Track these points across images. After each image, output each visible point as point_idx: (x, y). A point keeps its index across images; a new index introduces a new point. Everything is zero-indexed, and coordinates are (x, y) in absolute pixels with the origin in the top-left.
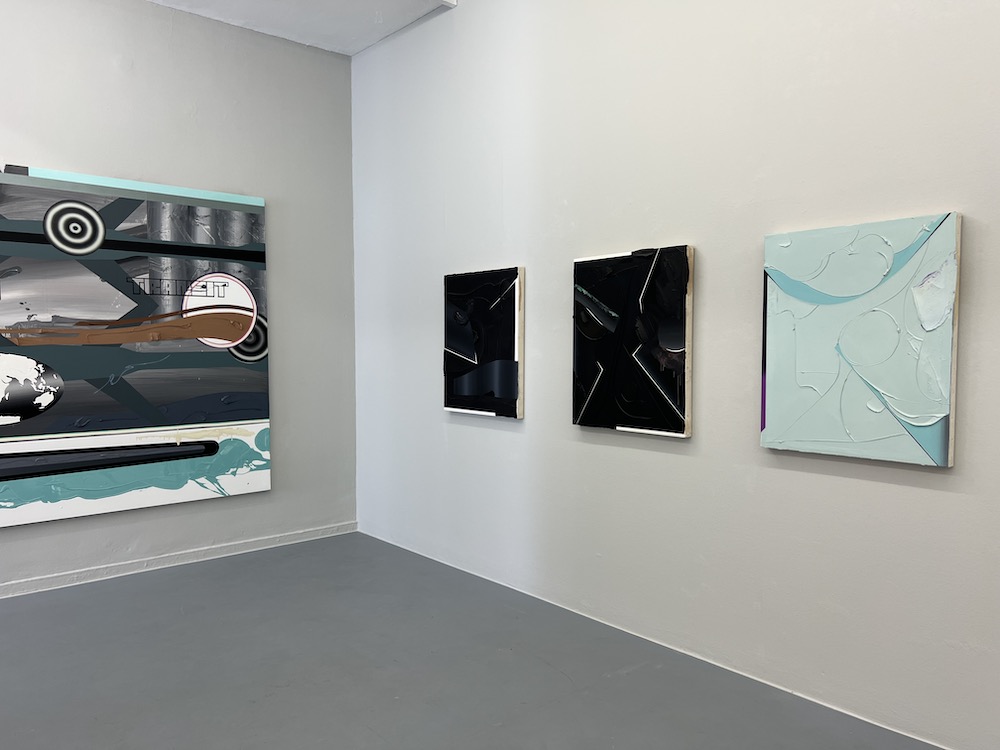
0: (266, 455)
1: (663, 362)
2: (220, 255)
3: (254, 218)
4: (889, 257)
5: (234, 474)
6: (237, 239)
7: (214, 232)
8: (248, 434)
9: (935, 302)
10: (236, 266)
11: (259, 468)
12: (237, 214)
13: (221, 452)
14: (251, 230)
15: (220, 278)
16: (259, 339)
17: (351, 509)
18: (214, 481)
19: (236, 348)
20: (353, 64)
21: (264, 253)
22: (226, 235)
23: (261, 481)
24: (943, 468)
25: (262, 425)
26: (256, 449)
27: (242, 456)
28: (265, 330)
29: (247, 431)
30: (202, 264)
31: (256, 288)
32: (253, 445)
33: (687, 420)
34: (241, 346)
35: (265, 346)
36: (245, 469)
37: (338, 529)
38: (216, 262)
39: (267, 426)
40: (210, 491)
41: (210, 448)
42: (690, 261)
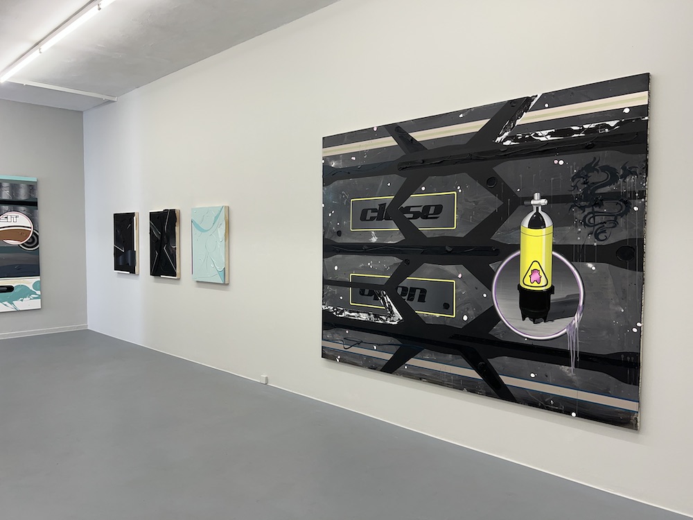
0: (39, 293)
1: (171, 251)
2: (14, 204)
3: (32, 187)
4: (213, 218)
5: (22, 300)
6: (23, 196)
7: (11, 193)
8: (29, 283)
9: (221, 231)
10: (22, 208)
11: (34, 298)
12: (22, 185)
13: (15, 291)
14: (30, 192)
15: (14, 214)
16: (35, 240)
17: (85, 319)
18: (12, 304)
19: (22, 244)
20: (84, 115)
21: (37, 202)
22: (17, 195)
23: (36, 304)
24: (225, 284)
25: (37, 279)
26: (33, 290)
27: (26, 292)
28: (37, 236)
29: (29, 282)
30: (5, 207)
31: (32, 218)
32: (31, 288)
33: (177, 271)
34: (26, 244)
35: (38, 243)
36: (27, 298)
37: (77, 328)
38: (12, 206)
39: (39, 279)
40: (10, 308)
41: (10, 289)
42: (177, 215)
